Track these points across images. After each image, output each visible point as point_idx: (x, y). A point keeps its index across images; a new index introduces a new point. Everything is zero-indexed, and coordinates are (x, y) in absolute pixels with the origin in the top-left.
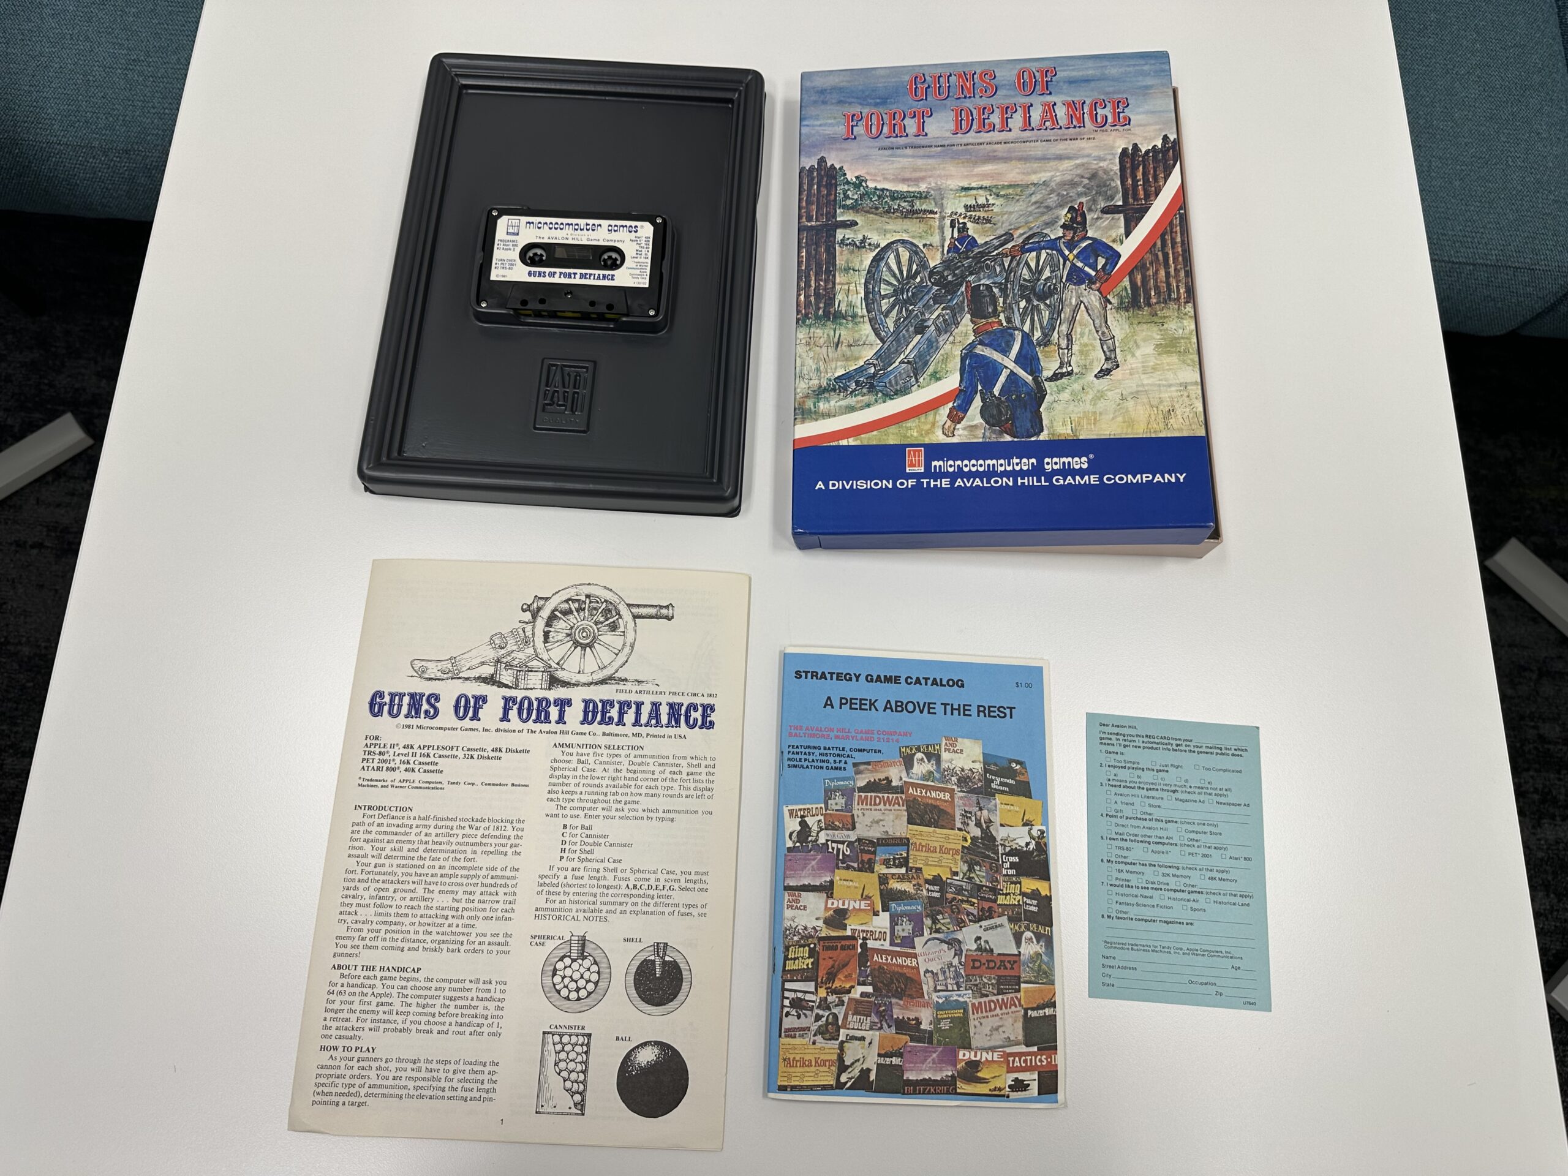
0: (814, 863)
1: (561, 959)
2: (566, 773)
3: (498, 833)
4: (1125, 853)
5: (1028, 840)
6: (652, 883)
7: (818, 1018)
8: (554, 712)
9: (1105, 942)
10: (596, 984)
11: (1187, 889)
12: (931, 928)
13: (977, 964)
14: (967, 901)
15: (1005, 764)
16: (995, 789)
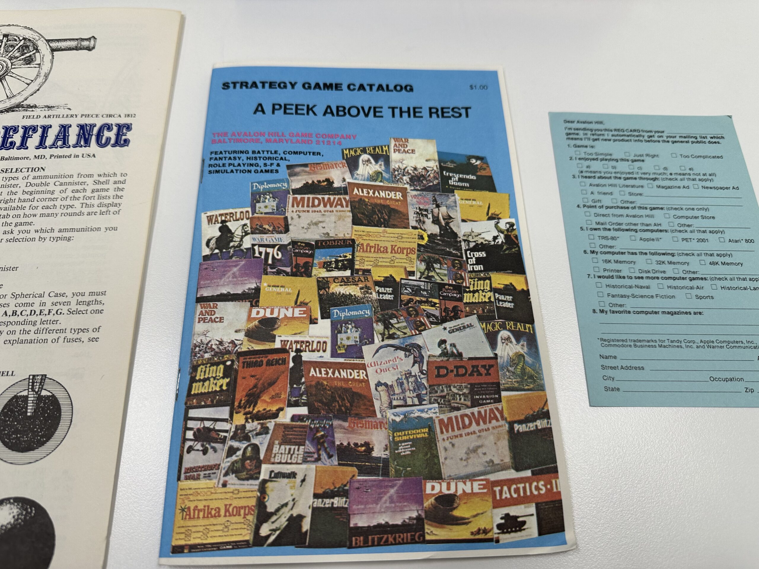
0: (235, 269)
4: (610, 243)
5: (496, 233)
6: (37, 309)
7: (232, 451)
9: (602, 339)
11: (688, 276)
12: (383, 335)
13: (443, 372)
14: (427, 302)
15: (464, 161)
16: (453, 186)
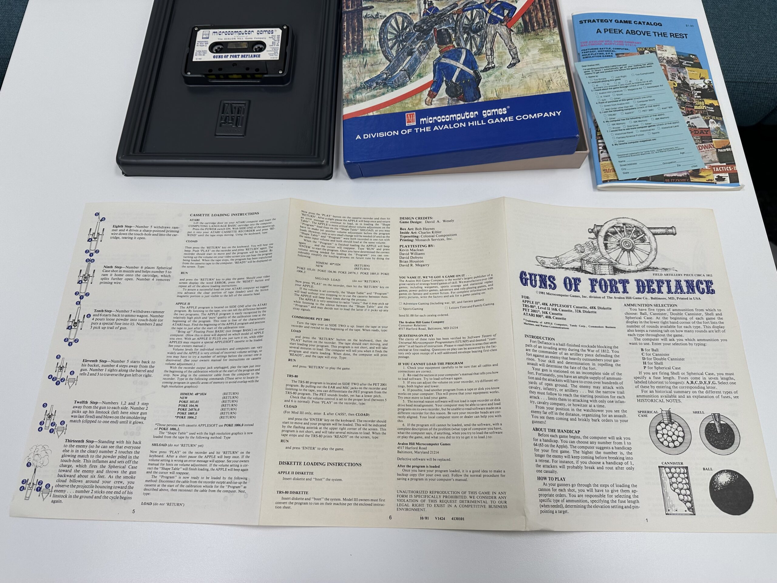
1: (659, 424)
2: (635, 320)
3: (604, 354)
6: (701, 380)
8: (620, 287)
10: (683, 437)
